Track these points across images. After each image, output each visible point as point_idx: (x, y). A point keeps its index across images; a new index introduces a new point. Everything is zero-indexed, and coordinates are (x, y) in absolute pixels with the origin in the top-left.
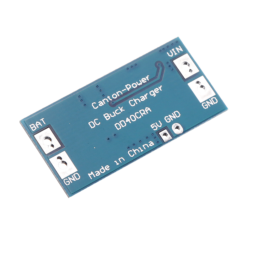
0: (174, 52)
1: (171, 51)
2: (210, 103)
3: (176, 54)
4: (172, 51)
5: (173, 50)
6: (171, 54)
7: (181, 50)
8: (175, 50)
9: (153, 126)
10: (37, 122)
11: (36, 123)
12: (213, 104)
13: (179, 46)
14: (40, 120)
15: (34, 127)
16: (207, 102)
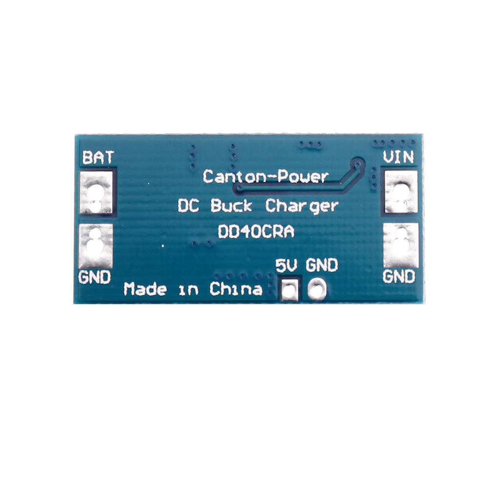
0: (398, 157)
1: (392, 152)
2: (399, 276)
3: (397, 162)
4: (395, 154)
5: (398, 152)
6: (388, 157)
7: (411, 160)
8: (401, 155)
9: (279, 262)
10: (99, 152)
11: (97, 154)
12: (402, 282)
13: (412, 152)
14: (106, 152)
15: (90, 157)
16: (396, 272)
